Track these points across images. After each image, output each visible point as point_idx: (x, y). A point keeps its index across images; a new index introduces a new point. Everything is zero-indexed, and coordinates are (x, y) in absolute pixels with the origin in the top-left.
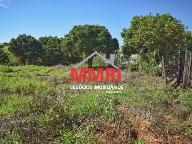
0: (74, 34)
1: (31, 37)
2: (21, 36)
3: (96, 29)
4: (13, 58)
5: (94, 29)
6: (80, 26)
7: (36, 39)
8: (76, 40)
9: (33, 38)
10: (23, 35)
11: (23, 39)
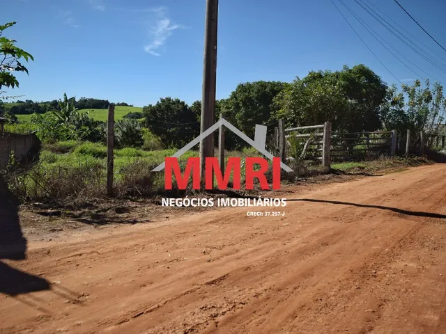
0: (236, 98)
1: (179, 101)
2: (163, 101)
3: (270, 90)
4: (149, 138)
5: (268, 90)
6: (248, 84)
7: (187, 106)
8: (237, 107)
9: (183, 103)
10: (167, 98)
11: (166, 106)
